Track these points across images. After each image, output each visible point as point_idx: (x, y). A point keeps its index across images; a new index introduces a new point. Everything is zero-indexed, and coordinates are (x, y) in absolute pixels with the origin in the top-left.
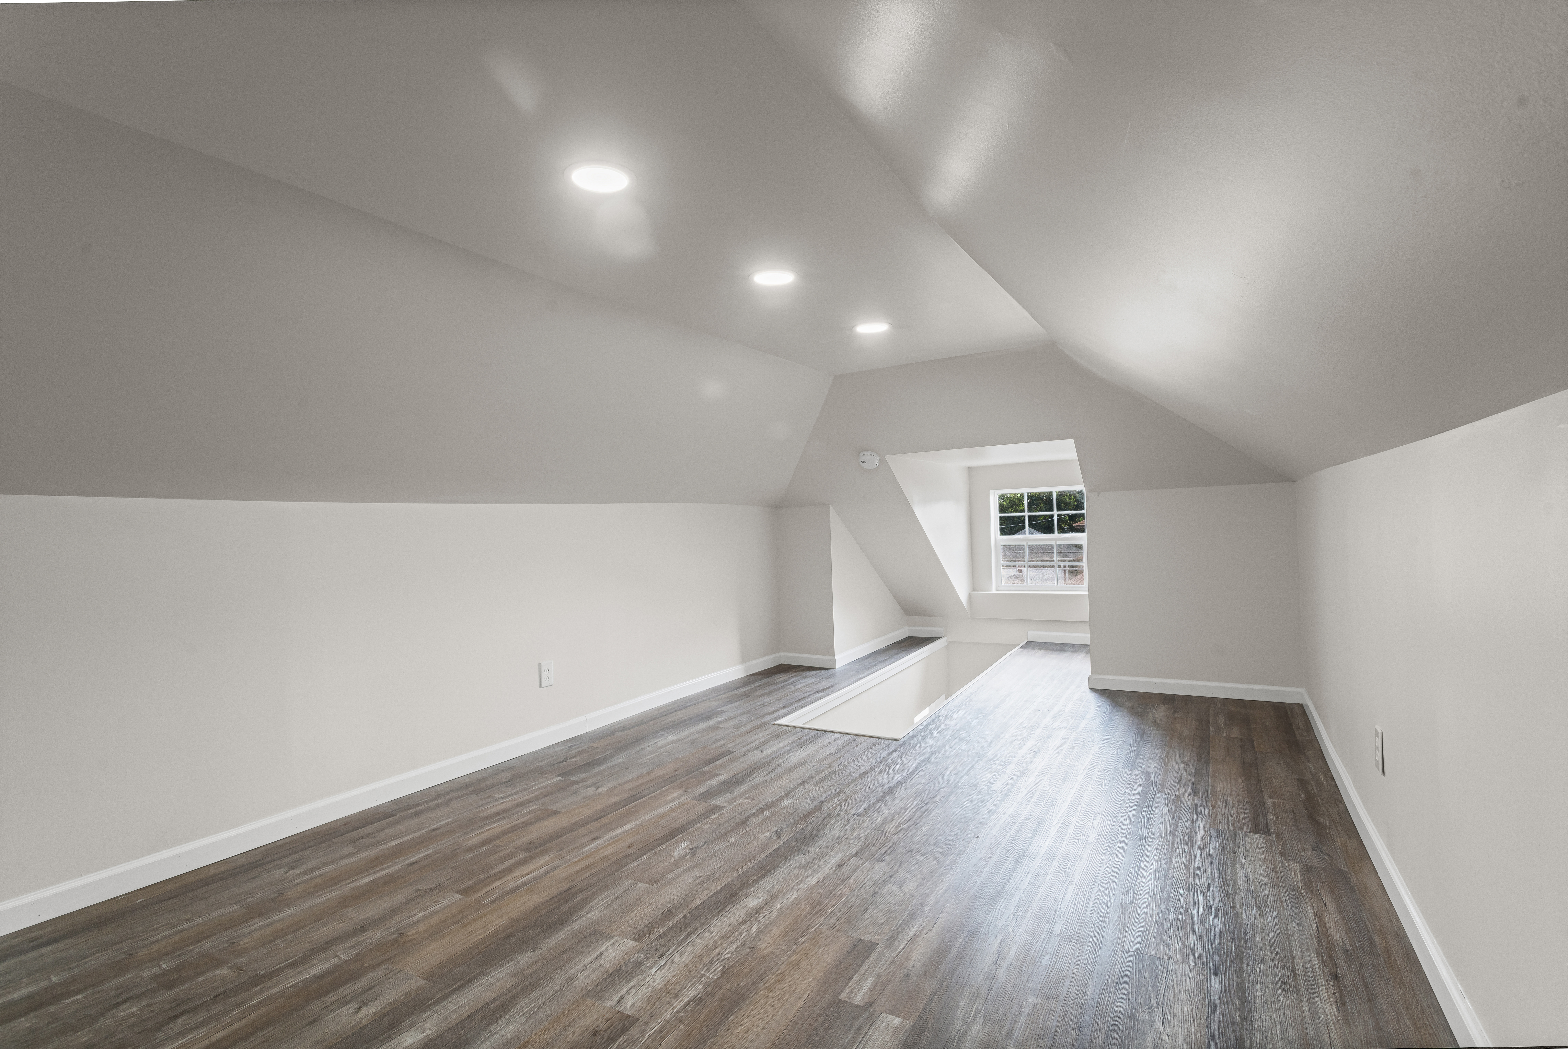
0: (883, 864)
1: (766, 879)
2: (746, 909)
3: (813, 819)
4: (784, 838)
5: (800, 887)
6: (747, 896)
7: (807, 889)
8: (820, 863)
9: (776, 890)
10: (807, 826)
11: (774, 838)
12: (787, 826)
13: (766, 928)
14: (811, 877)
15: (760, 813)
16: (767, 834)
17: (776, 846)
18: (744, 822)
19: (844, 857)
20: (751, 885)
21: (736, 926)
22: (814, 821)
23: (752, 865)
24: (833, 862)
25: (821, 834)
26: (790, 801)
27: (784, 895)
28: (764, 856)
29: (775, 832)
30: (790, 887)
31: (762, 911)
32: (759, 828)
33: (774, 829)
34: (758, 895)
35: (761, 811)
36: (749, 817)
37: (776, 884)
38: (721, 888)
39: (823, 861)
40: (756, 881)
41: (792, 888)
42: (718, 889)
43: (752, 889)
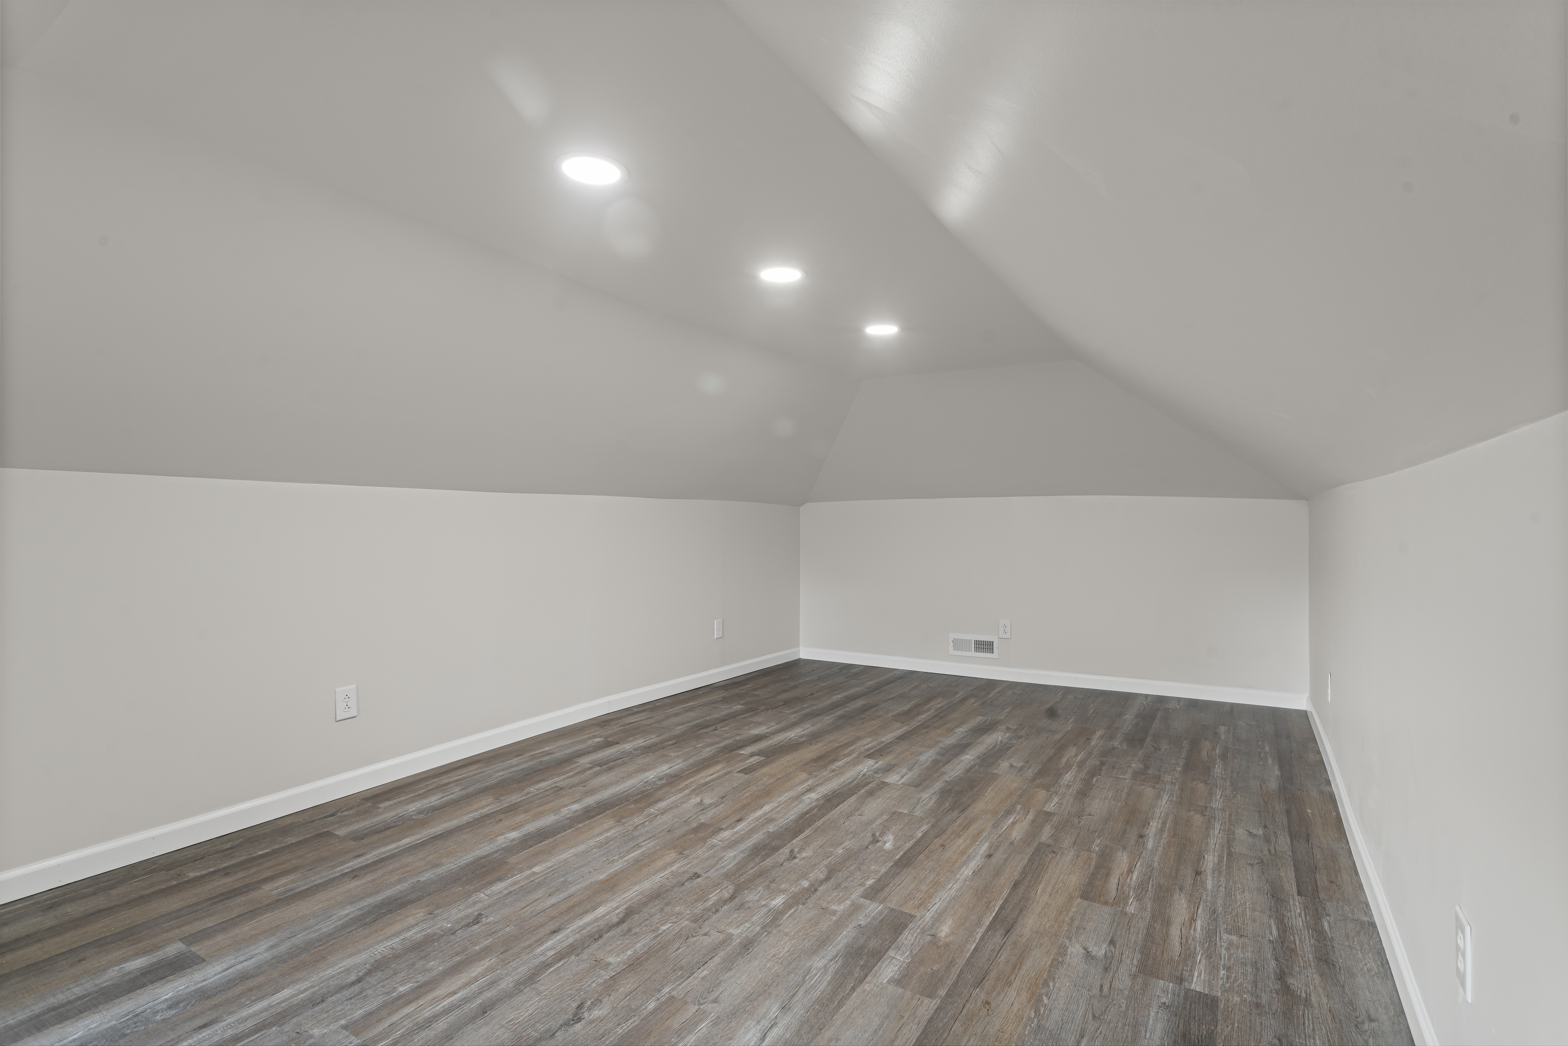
0: (702, 821)
1: (804, 811)
2: (817, 792)
3: (750, 872)
4: (786, 850)
5: (777, 804)
6: (817, 800)
7: (772, 802)
8: (757, 823)
9: (796, 803)
10: (759, 863)
11: (797, 850)
12: (782, 864)
13: (802, 782)
14: (767, 811)
15: (814, 885)
16: (804, 855)
17: (795, 841)
18: (831, 872)
19: (733, 828)
20: (816, 807)
21: (822, 784)
22: (750, 869)
23: (816, 824)
24: (744, 824)
25: (746, 853)
26: (774, 903)
27: (790, 799)
28: (806, 831)
29: (795, 858)
30: (785, 804)
31: (805, 790)
32: (813, 863)
33: (796, 861)
34: (809, 800)
35: (813, 889)
36: (827, 879)
37: (795, 807)
38: (839, 806)
39: (753, 825)
40: (811, 809)
41: (783, 804)
42: (841, 806)
43: (814, 804)
